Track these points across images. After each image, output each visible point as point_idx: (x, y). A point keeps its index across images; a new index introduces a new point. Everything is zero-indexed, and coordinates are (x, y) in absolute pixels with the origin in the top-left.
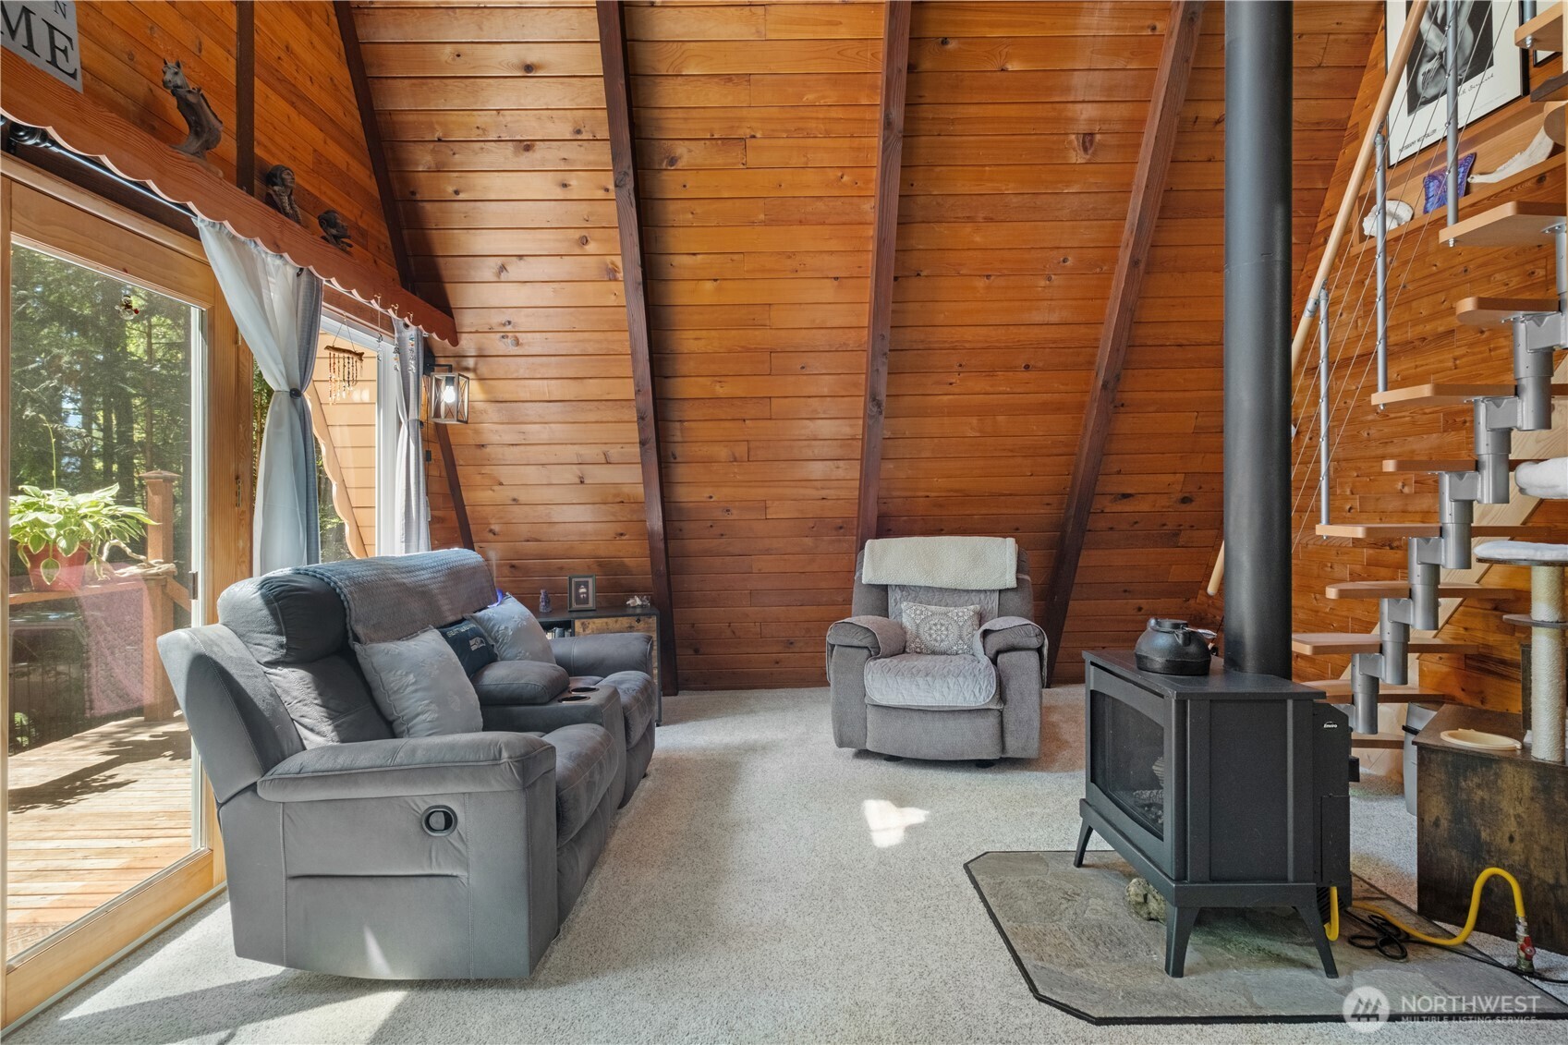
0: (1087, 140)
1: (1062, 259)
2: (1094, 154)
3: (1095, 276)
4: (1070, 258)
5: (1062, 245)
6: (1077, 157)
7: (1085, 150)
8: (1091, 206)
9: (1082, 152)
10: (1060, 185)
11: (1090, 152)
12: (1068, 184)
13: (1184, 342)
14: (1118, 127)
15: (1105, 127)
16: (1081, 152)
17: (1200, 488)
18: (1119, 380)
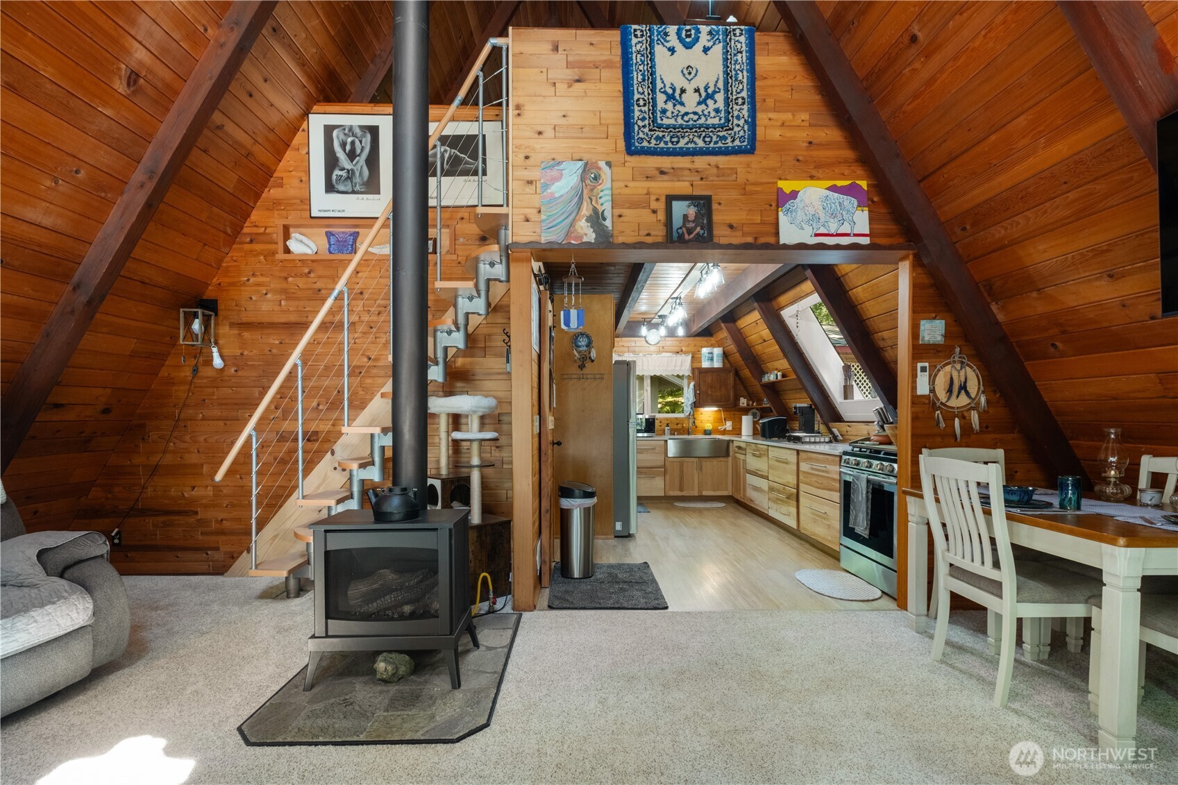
0: (133, 78)
1: (75, 169)
2: (134, 93)
3: (98, 198)
4: (82, 172)
5: (80, 156)
6: (120, 86)
7: (129, 85)
8: (116, 135)
9: (125, 85)
10: (97, 101)
11: (132, 89)
12: (105, 104)
13: (147, 281)
14: (159, 85)
15: (150, 77)
16: (125, 83)
17: (120, 401)
18: (103, 300)
